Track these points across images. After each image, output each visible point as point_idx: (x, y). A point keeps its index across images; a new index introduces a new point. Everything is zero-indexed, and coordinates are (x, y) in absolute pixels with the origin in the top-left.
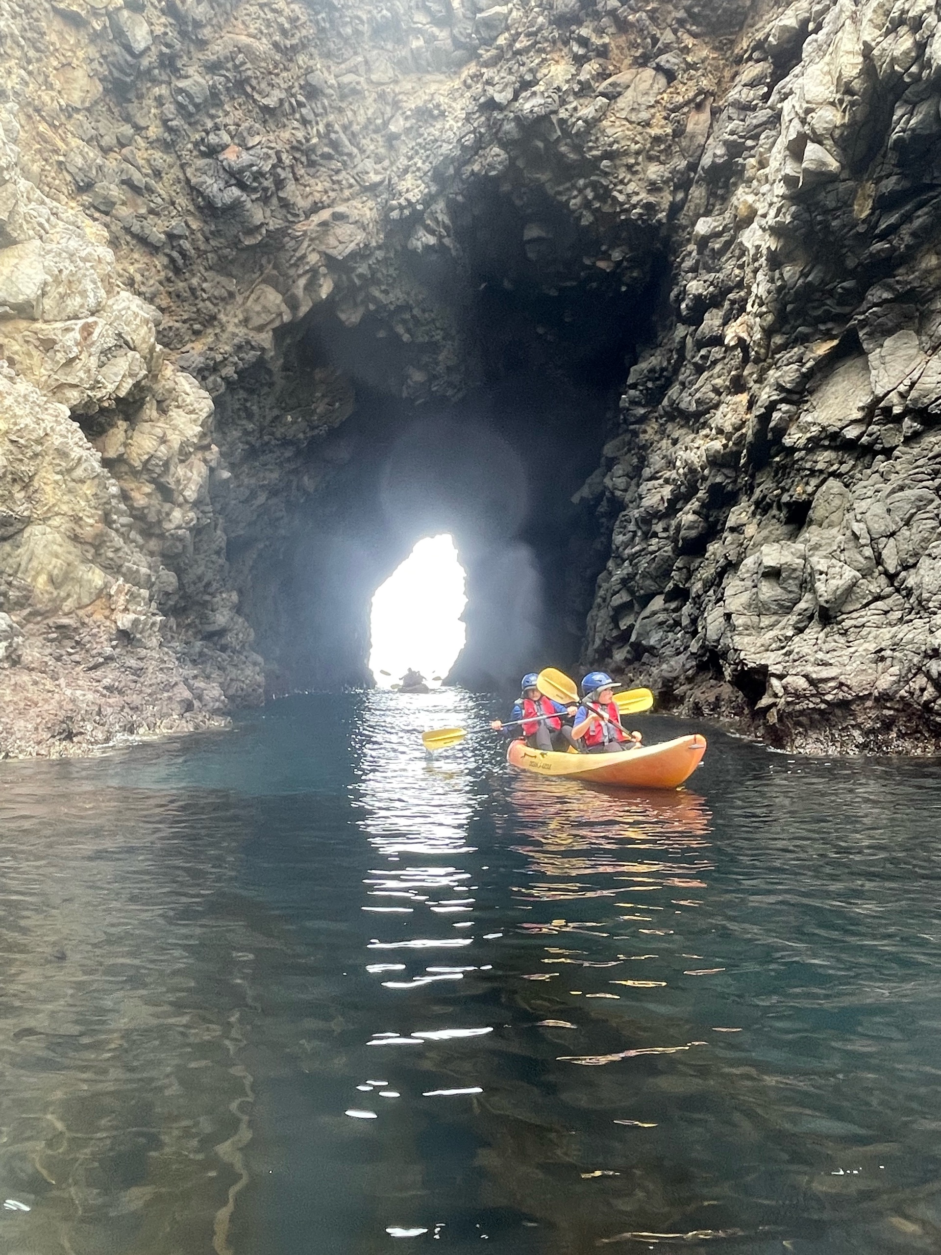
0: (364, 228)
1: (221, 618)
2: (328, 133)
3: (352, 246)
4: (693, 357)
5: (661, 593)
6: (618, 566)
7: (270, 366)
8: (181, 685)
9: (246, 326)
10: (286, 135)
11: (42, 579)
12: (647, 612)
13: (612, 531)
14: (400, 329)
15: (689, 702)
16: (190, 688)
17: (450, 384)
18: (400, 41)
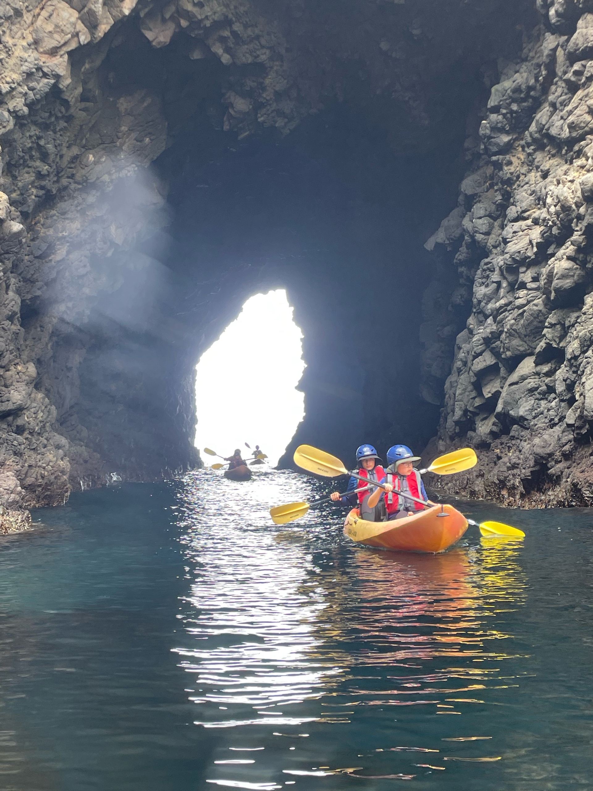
1: (17, 395)
4: (565, 73)
5: (531, 354)
6: (481, 323)
7: (66, 96)
9: (36, 49)
12: (514, 377)
13: (472, 282)
14: (218, 49)
15: (566, 484)
17: (280, 113)
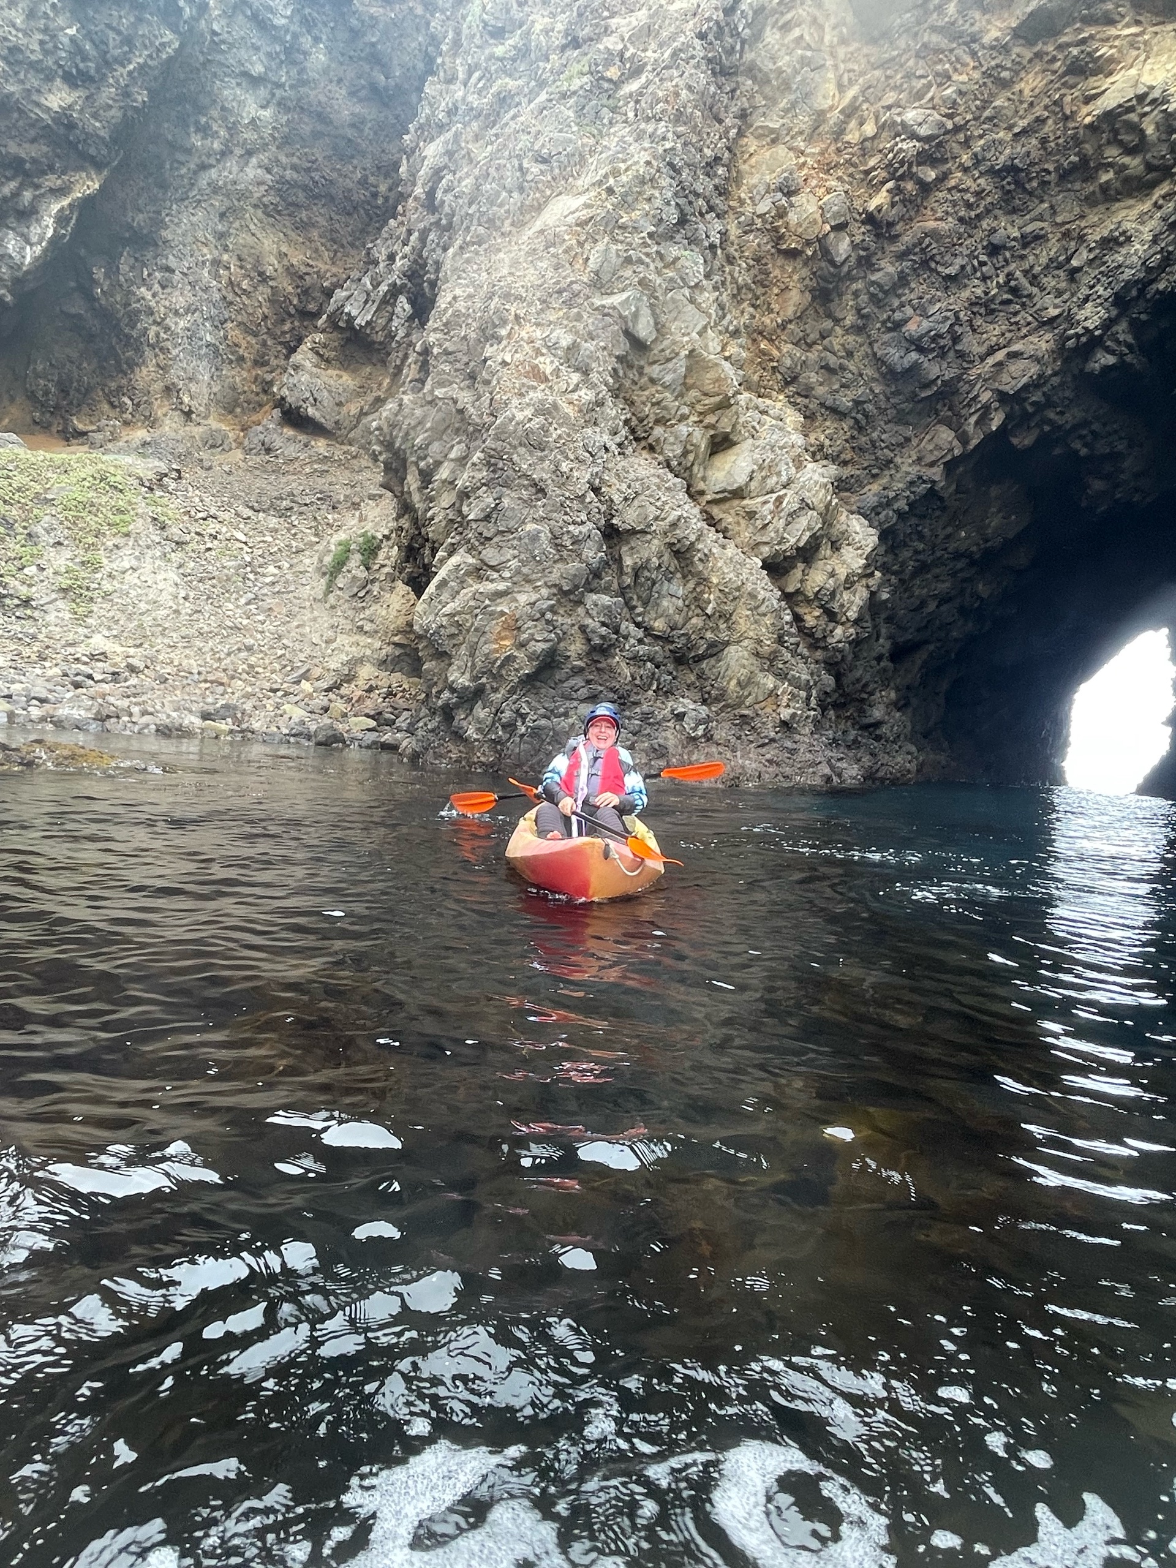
0: (1038, 360)
1: (877, 713)
2: (1007, 282)
3: (1025, 380)
7: (941, 494)
8: (824, 764)
9: (919, 464)
10: (965, 294)
11: (734, 682)
14: (1077, 445)
16: (832, 767)
17: (1137, 490)
18: (1090, 178)
